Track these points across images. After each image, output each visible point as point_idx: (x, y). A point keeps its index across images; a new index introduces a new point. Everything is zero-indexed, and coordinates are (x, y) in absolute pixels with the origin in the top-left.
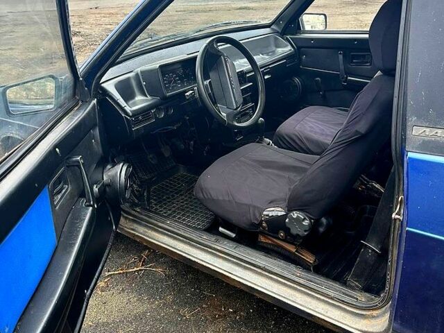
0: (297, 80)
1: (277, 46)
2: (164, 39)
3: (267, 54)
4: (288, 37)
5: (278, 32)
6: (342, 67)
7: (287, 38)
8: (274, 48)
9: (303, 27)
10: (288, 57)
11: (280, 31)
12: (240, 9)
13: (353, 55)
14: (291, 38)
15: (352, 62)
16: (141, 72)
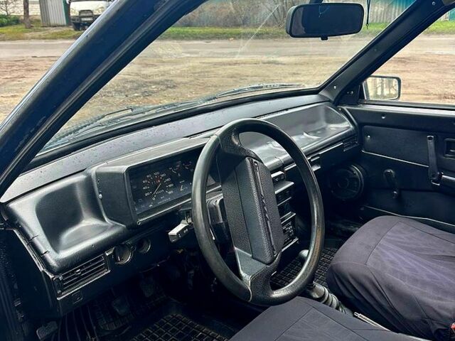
0: (357, 170)
1: (329, 121)
2: (154, 111)
3: (315, 133)
4: (345, 108)
5: (329, 101)
6: (433, 159)
7: (343, 110)
8: (324, 124)
9: (368, 95)
10: (346, 138)
11: (333, 100)
12: (269, 63)
13: (448, 142)
14: (348, 110)
15: (448, 152)
16: (98, 175)
